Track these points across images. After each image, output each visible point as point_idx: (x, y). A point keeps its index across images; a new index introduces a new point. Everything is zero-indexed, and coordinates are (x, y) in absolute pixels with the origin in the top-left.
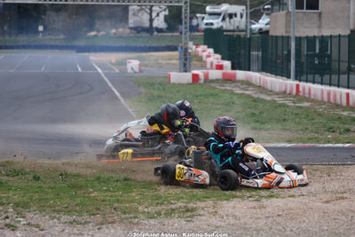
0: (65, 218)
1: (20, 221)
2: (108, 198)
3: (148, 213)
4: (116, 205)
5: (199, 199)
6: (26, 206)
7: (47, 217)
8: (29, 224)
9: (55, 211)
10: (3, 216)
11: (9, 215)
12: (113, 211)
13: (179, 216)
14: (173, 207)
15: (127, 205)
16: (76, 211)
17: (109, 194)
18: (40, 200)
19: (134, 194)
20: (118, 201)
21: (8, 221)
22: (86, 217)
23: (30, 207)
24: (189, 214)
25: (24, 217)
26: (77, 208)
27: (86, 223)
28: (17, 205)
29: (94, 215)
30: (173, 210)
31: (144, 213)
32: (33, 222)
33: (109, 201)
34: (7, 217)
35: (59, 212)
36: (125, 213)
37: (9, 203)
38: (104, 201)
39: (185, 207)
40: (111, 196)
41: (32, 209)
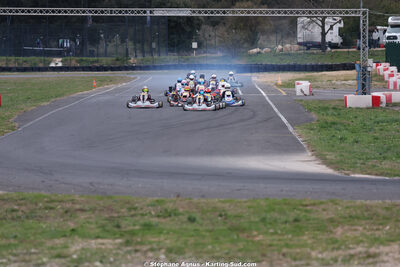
2: (275, 243)
3: (323, 259)
4: (285, 250)
5: (382, 243)
6: (180, 251)
9: (213, 257)
12: (281, 257)
13: (359, 264)
14: (352, 252)
15: (298, 250)
17: (276, 237)
18: (196, 245)
19: (305, 238)
20: (287, 246)
23: (184, 253)
24: (371, 260)
26: (240, 254)
28: (169, 251)
29: (259, 262)
30: (352, 256)
31: (317, 259)
33: (277, 245)
35: (218, 259)
36: (295, 260)
37: (160, 249)
38: (270, 245)
39: (366, 252)
40: (280, 240)
41: (187, 255)
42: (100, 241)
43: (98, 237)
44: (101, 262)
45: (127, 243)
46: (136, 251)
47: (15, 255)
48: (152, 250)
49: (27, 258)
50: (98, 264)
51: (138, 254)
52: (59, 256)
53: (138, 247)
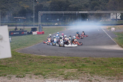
0: (106, 77)
1: (93, 79)
4: (121, 73)
6: (93, 73)
7: (101, 77)
8: (95, 79)
9: (103, 75)
10: (87, 77)
11: (89, 76)
12: (121, 75)
16: (109, 75)
18: (97, 71)
20: (121, 71)
21: (89, 78)
22: (113, 77)
23: (94, 74)
25: (93, 77)
26: (109, 74)
27: (113, 79)
28: (90, 73)
29: (115, 76)
32: (97, 79)
33: (118, 71)
34: (88, 77)
35: (104, 75)
37: (88, 72)
38: (117, 71)
40: (118, 69)
41: (95, 74)
42: (72, 70)
43: (71, 69)
44: (73, 76)
45: (79, 70)
46: (82, 73)
47: (50, 74)
48: (86, 72)
49: (53, 75)
50: (72, 77)
51: (82, 74)
52: (62, 74)
53: (82, 72)
